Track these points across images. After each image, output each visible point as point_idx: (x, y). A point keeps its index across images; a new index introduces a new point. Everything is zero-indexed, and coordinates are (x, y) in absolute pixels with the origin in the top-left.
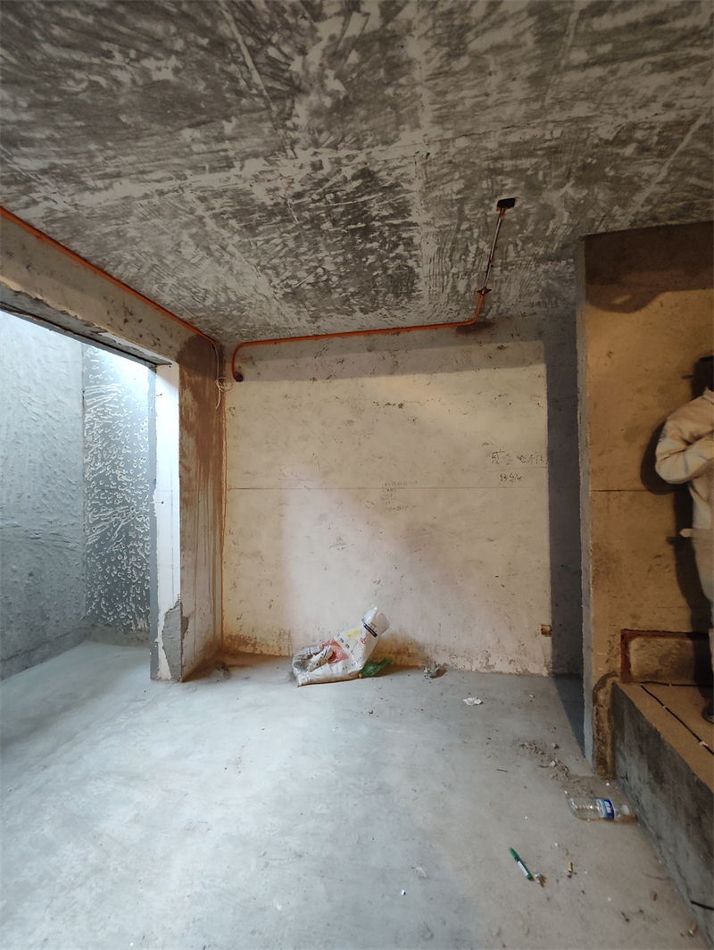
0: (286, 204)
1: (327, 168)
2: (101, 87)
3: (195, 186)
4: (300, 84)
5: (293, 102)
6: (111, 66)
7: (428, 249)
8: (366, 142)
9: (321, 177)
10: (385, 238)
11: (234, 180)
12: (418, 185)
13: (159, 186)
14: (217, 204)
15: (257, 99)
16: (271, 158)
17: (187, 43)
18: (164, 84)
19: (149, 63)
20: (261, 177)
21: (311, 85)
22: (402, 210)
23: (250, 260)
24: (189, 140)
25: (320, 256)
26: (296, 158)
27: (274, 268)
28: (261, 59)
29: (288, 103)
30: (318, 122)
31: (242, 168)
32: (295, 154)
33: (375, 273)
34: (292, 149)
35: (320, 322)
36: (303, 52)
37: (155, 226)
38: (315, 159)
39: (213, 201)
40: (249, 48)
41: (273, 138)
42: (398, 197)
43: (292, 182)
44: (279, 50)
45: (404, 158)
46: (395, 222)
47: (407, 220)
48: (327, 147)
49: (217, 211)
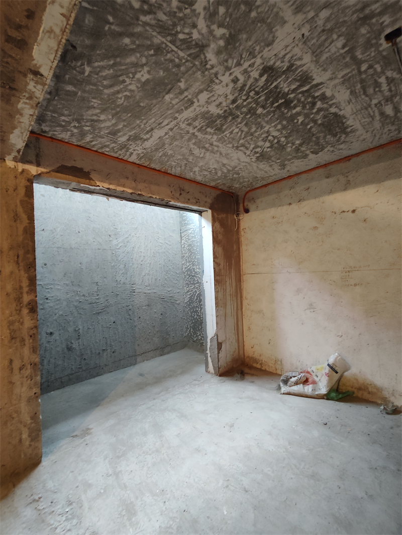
0: (230, 109)
1: (242, 79)
2: (129, 96)
3: (183, 120)
4: (202, 43)
5: (204, 54)
6: (127, 85)
7: (342, 95)
8: (256, 51)
9: (241, 85)
10: (303, 102)
11: (198, 109)
12: (307, 58)
13: (169, 127)
14: (197, 123)
15: (187, 64)
16: (209, 89)
17: (146, 57)
18: (148, 81)
19: (138, 76)
20: (209, 101)
21: (208, 40)
22: (305, 79)
23: (228, 145)
24: (169, 100)
25: (266, 129)
26: (222, 82)
27: (243, 145)
28: (178, 43)
29: (202, 56)
30: (223, 56)
31: (198, 101)
32: (220, 80)
33: (309, 127)
34: (217, 78)
35: (288, 168)
36: (194, 26)
37: (177, 145)
38: (232, 77)
39: (194, 123)
40: (170, 42)
41: (205, 79)
42: (297, 72)
43: (227, 96)
44: (184, 33)
45: (287, 46)
46: (305, 89)
47: (312, 84)
48: (235, 67)
49: (199, 127)
